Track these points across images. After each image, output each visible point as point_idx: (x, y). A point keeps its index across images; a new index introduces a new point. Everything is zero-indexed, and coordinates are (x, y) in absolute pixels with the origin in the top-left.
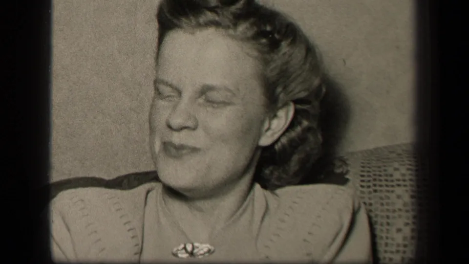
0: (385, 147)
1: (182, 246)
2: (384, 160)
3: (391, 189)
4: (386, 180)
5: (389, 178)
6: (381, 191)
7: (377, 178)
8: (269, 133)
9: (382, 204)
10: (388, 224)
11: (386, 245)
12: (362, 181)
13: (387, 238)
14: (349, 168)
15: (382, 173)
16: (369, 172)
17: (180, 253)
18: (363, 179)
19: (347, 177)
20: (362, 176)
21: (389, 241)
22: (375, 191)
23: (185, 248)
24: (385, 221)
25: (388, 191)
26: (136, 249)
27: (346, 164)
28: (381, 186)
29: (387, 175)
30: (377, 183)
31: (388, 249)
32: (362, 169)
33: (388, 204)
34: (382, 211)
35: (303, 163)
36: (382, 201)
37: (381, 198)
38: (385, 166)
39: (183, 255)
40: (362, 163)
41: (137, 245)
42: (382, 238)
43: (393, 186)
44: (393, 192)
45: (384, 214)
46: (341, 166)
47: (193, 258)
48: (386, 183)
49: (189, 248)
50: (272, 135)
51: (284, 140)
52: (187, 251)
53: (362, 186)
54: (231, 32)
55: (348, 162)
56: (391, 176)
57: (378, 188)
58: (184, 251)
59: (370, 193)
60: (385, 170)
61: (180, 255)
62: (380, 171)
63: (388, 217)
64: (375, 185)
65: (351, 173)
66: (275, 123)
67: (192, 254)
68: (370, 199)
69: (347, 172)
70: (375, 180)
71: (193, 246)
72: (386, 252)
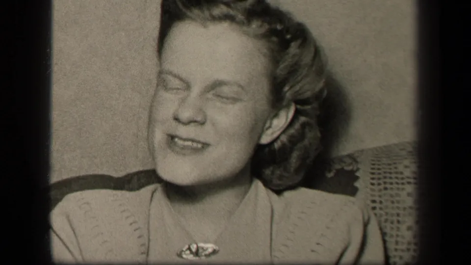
0: (395, 145)
1: (187, 247)
2: (394, 158)
3: (400, 186)
4: (397, 178)
5: (400, 176)
6: (392, 189)
7: (388, 175)
8: (269, 132)
9: (393, 202)
10: (399, 222)
11: (397, 243)
12: (373, 179)
13: (397, 236)
14: (359, 166)
15: (392, 171)
16: (379, 169)
17: (185, 254)
18: (374, 176)
19: (358, 174)
20: (373, 174)
21: (399, 239)
22: (386, 189)
23: (189, 249)
24: (395, 218)
25: (398, 189)
26: (143, 249)
27: (357, 162)
28: (391, 184)
29: (397, 173)
30: (388, 180)
31: (399, 247)
32: (373, 167)
33: (398, 202)
34: (393, 208)
35: (303, 159)
36: (392, 199)
37: (392, 196)
38: (395, 163)
39: (188, 257)
40: (373, 160)
41: (143, 245)
42: (392, 236)
43: (403, 184)
44: (403, 189)
45: (395, 212)
46: (350, 164)
47: (197, 258)
48: (396, 180)
49: (194, 249)
50: (272, 134)
51: (284, 138)
52: (191, 252)
53: (373, 184)
54: (245, 28)
55: (359, 160)
56: (402, 173)
57: (388, 186)
58: (188, 252)
59: (380, 190)
60: (396, 168)
61: (184, 256)
62: (390, 169)
63: (398, 215)
64: (385, 183)
65: (361, 171)
66: (275, 122)
67: (197, 254)
68: (380, 196)
69: (358, 169)
70: (385, 177)
71: (197, 246)
72: (396, 250)
